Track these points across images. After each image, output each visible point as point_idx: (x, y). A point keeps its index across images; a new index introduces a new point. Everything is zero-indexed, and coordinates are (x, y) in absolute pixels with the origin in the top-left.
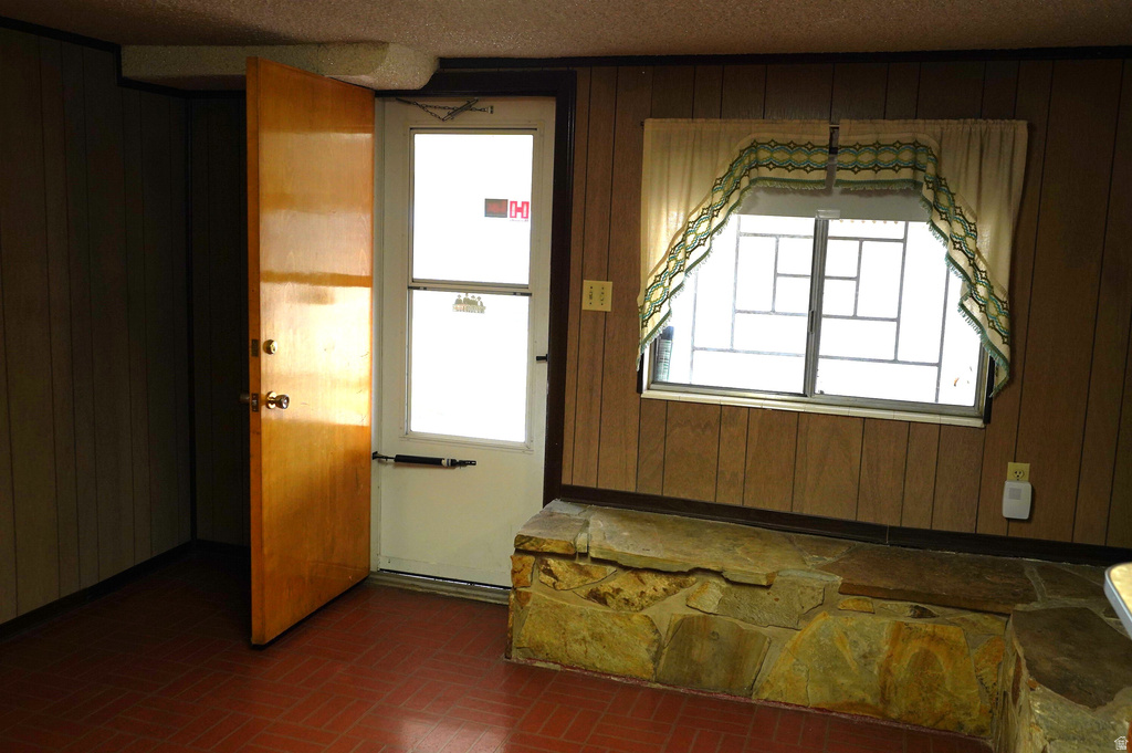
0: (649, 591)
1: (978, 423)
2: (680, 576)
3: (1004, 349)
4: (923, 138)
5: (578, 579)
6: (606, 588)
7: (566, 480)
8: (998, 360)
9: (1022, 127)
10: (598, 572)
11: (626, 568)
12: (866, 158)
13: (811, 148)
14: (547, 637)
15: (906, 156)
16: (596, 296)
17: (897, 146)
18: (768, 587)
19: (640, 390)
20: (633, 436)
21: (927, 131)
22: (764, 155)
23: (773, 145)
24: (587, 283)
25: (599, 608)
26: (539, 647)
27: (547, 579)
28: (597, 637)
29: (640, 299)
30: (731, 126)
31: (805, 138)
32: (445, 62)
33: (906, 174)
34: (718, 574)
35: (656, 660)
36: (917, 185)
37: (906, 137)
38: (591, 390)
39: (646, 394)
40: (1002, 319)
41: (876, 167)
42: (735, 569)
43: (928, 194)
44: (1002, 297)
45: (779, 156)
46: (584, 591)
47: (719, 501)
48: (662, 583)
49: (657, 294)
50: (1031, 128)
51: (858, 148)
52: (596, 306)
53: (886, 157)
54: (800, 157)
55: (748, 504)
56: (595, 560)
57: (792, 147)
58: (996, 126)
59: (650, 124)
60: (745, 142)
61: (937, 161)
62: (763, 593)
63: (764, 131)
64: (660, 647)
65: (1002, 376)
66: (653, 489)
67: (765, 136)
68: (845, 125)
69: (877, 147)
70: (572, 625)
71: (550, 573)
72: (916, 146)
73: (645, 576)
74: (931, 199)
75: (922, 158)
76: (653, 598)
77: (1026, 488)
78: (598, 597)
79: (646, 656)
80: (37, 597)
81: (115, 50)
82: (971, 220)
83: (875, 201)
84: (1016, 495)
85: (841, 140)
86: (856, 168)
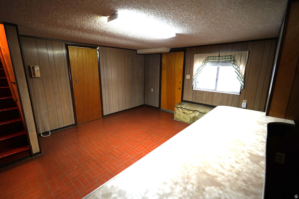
0: (190, 113)
1: (239, 94)
2: (194, 111)
3: (243, 84)
4: (232, 54)
5: (182, 111)
6: (185, 112)
7: (183, 100)
8: (242, 86)
9: (247, 52)
10: (184, 110)
11: (187, 110)
12: (224, 58)
13: (216, 57)
14: (178, 117)
15: (230, 57)
16: (188, 77)
17: (228, 56)
18: (204, 113)
19: (193, 89)
20: (192, 95)
21: (233, 53)
22: (209, 58)
23: (211, 57)
24: (187, 75)
25: (184, 114)
26: (177, 118)
27: (178, 110)
28: (184, 118)
29: (193, 77)
30: (205, 54)
31: (215, 55)
32: (171, 49)
33: (229, 60)
34: (198, 111)
35: (190, 121)
36: (231, 61)
37: (230, 54)
38: (187, 89)
39: (194, 89)
40: (243, 80)
41: (225, 59)
42: (200, 111)
43: (232, 62)
44: (243, 76)
45: (212, 58)
46: (182, 112)
47: (202, 103)
48: (192, 112)
49: (195, 77)
50: (249, 52)
51: (223, 56)
52: (188, 78)
53: (227, 57)
54: (214, 58)
55: (206, 104)
56: (184, 109)
57: (213, 57)
58: (243, 52)
59: (195, 55)
60: (207, 56)
61: (234, 58)
62: (204, 114)
63: (210, 55)
64: (191, 120)
65: (243, 88)
66: (194, 101)
67: (210, 56)
68: (221, 53)
69: (225, 56)
70: (181, 116)
71: (179, 110)
72: (231, 56)
73: (190, 111)
74: (233, 63)
75: (232, 57)
76: (190, 114)
77: (245, 104)
78: (184, 113)
79: (189, 120)
80: (127, 108)
81: (136, 50)
82: (239, 66)
83: (226, 63)
84: (244, 104)
85: (220, 55)
86: (222, 59)
